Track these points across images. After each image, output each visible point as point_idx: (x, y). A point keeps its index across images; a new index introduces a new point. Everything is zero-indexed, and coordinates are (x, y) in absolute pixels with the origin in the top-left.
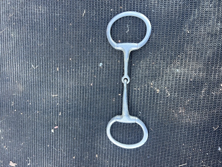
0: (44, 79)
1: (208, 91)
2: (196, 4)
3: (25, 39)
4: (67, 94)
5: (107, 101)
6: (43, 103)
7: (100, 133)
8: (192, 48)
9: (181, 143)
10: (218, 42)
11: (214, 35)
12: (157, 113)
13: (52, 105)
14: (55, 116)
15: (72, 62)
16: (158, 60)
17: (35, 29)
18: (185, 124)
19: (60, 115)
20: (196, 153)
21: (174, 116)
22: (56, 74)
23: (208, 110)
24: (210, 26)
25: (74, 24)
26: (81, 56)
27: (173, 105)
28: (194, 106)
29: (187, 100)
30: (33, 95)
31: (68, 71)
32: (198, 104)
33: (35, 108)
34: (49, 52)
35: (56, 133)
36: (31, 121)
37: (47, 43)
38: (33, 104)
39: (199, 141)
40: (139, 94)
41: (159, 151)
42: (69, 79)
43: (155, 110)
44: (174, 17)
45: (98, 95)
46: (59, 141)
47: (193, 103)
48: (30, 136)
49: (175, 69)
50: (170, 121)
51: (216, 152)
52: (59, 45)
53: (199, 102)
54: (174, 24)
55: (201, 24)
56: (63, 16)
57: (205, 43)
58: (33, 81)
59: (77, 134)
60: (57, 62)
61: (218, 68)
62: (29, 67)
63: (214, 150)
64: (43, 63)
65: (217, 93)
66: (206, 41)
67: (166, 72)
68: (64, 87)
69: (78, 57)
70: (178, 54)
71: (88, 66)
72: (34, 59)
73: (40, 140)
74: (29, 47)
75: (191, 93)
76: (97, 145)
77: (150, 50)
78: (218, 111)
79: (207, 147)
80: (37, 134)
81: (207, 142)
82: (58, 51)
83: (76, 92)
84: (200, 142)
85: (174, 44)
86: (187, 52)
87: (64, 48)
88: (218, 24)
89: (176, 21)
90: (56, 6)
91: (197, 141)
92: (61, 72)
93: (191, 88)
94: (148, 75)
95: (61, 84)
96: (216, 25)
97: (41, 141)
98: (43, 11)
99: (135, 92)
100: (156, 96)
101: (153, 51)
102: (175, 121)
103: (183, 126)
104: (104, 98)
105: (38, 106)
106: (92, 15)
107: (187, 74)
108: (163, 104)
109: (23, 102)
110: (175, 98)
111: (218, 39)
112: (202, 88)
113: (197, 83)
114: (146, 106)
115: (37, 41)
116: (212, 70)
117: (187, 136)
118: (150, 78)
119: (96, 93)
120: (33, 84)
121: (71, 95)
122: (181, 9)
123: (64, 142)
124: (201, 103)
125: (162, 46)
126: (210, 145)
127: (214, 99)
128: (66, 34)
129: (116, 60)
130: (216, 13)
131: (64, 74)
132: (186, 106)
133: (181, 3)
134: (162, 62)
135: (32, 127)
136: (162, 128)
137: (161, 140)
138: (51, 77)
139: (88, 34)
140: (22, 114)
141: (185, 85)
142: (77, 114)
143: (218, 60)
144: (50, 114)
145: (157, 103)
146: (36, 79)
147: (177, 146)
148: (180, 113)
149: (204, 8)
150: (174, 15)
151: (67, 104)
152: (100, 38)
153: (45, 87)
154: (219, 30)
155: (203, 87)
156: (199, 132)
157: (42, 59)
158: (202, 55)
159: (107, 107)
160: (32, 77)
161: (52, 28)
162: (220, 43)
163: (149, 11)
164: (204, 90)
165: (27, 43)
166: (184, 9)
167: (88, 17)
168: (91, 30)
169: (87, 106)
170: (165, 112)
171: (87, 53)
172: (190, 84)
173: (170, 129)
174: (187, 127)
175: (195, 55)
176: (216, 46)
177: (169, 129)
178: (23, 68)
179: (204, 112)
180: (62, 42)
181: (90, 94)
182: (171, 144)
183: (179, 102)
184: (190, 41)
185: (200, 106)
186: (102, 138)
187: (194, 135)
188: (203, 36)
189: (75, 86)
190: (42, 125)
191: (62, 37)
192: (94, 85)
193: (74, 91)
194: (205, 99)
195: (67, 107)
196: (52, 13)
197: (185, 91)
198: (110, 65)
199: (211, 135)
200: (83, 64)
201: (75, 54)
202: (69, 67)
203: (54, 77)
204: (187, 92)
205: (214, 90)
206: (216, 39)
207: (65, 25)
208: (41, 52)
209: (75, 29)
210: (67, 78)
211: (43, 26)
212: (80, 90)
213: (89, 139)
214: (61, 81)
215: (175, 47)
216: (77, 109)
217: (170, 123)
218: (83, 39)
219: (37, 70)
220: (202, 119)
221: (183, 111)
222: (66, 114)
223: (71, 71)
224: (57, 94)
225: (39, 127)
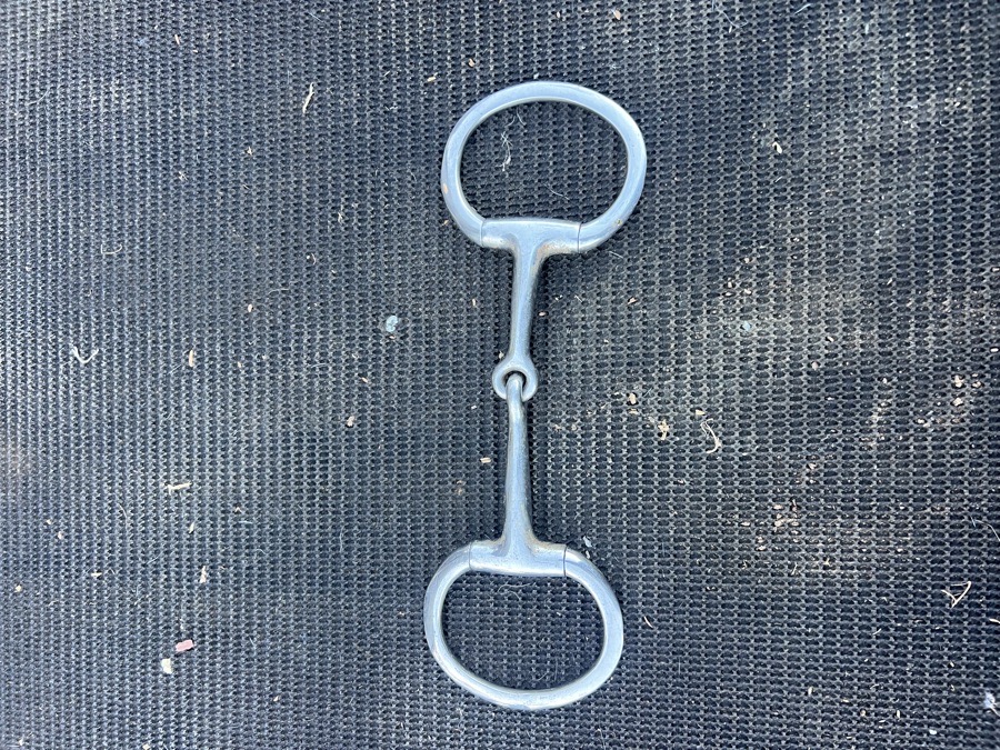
1: (897, 414)
2: (800, 27)
3: (43, 232)
4: (235, 474)
5: (426, 498)
6: (121, 528)
7: (398, 662)
8: (801, 217)
9: (799, 685)
10: (918, 183)
12: (668, 540)
13: (166, 532)
14: (178, 587)
15: (259, 322)
16: (654, 283)
17: (87, 184)
18: (807, 584)
19: (203, 580)
20: (876, 731)
21: (749, 550)
22: (183, 381)
23: (910, 505)
24: (874, 117)
25: (267, 149)
26: (296, 291)
27: (740, 492)
28: (840, 491)
29: (804, 466)
30: (72, 492)
31: (239, 365)
32: (860, 478)
33: (84, 558)
34: (153, 280)
35: (184, 677)
36: (60, 621)
37: (142, 240)
38: (73, 538)
39: (885, 667)
40: (579, 452)
41: (693, 733)
42: (243, 400)
43: (660, 524)
44: (710, 88)
45: (382, 468)
46: (200, 719)
47: (834, 478)
48: (58, 700)
49: (734, 319)
50: (733, 574)
51: (974, 719)
52: (198, 249)
53: (862, 470)
54: (711, 117)
55: (831, 113)
56: (217, 119)
57: (859, 192)
58: (76, 425)
59: (287, 672)
60: (187, 326)
61: (930, 300)
62: (56, 360)
63: (962, 707)
64: (121, 337)
65: (944, 421)
66: (862, 183)
67: (692, 337)
68: (223, 442)
69: (284, 295)
70: (743, 252)
71: (331, 333)
72: (81, 318)
73: (105, 718)
75: (822, 428)
76: (384, 726)
77: (615, 242)
78: (960, 509)
79: (927, 697)
80: (89, 690)
81: (922, 669)
82: (195, 273)
83: (280, 463)
84: (891, 674)
85: (722, 207)
86: (784, 236)
87: (222, 261)
88: (909, 104)
89: (719, 103)
90: (181, 74)
91: (874, 669)
92: (207, 374)
93: (819, 407)
94: (612, 356)
95: (207, 429)
96: (901, 109)
97: (110, 724)
98: (123, 103)
99: (557, 443)
100: (655, 455)
102: (758, 574)
103: (798, 596)
104: (412, 483)
105: (96, 545)
106: (346, 102)
107: (792, 340)
108: (691, 491)
109: (26, 530)
110: (748, 458)
111: (914, 169)
112: (870, 401)
113: (844, 380)
114: (612, 507)
115: (99, 237)
116: (907, 314)
117: (821, 644)
118: (621, 371)
119: (373, 461)
120: (76, 438)
121: (255, 478)
122: (738, 52)
123: (223, 721)
124: (875, 474)
125: (665, 222)
126: (940, 683)
127: (931, 453)
129: (461, 299)
130: (896, 56)
131: (219, 381)
132: (804, 497)
133: (734, 27)
134: (674, 290)
135: (67, 655)
136: (700, 614)
137: (699, 674)
138: (161, 396)
139: (330, 186)
140: (19, 589)
141: (788, 392)
142: (284, 569)
143: (926, 265)
144: (154, 579)
145: (666, 487)
146: (90, 413)
147: (781, 701)
148: (778, 533)
149: (837, 39)
150: (706, 79)
151: (234, 526)
152: (382, 203)
153: (131, 451)
154: (915, 129)
155: (872, 397)
156: (878, 620)
157: (119, 316)
158: (853, 249)
159: (426, 528)
160: (71, 405)
161: (165, 175)
162: (927, 186)
164: (880, 409)
165: (50, 247)
166: (751, 50)
167: (326, 113)
168: (343, 170)
169: (333, 527)
170: (704, 533)
171: (327, 275)
172: (814, 386)
173: (736, 616)
174: (821, 598)
175: (818, 250)
176: (913, 203)
177: (733, 615)
178: (29, 367)
179: (892, 519)
180: (210, 234)
181: (343, 469)
182: (751, 691)
183: (767, 475)
184: (792, 189)
185: (870, 492)
186: (408, 685)
187: (859, 637)
188: (846, 162)
189: (271, 435)
190: (116, 639)
191: (211, 209)
192: (360, 422)
193: (267, 457)
194: (887, 452)
195: (235, 540)
196: (165, 106)
197: (793, 420)
198: (436, 323)
199: (941, 631)
200: (309, 327)
201: (272, 282)
202: (242, 343)
203: (172, 396)
204: (800, 428)
205: (925, 408)
206: (909, 173)
207: (222, 155)
208: (116, 283)
209: (271, 170)
210: (234, 400)
211: (126, 168)
212: (297, 452)
213: (346, 694)
214: (207, 415)
215: (725, 219)
216: (283, 548)
217: (736, 584)
218: (308, 210)
219: (93, 371)
220: (886, 556)
221: (790, 520)
222: (232, 575)
223: (254, 364)
224: (187, 477)
225: (100, 651)
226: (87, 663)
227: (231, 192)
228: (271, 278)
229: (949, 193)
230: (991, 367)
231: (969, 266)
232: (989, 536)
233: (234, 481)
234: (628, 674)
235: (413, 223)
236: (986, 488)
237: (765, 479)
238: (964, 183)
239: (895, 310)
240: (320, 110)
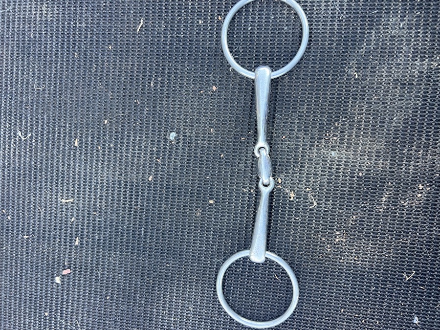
0: (44, 163)
1: (393, 198)
2: (372, 21)
3: (6, 75)
4: (94, 197)
5: (183, 216)
6: (39, 217)
7: (165, 286)
8: (363, 108)
9: (338, 308)
10: (415, 98)
11: (407, 83)
12: (289, 243)
13: (60, 221)
14: (65, 246)
15: (110, 129)
16: (294, 130)
17: (29, 54)
18: (346, 267)
19: (77, 243)
21: (323, 250)
22: (72, 153)
23: (394, 237)
24: (400, 66)
25: (118, 47)
26: (129, 116)
27: (322, 225)
28: (365, 229)
29: (351, 217)
30: (16, 198)
31: (99, 148)
32: (374, 224)
33: (20, 229)
34: (59, 104)
35: (66, 285)
36: (8, 256)
37: (55, 84)
38: (15, 219)
39: (375, 303)
41: (291, 324)
42: (100, 164)
43: (286, 236)
44: (329, 44)
45: (164, 201)
46: (72, 304)
47: (363, 223)
48: (6, 291)
49: (328, 150)
50: (315, 260)
51: (409, 327)
52: (82, 91)
53: (375, 220)
54: (328, 58)
55: (381, 62)
56: (95, 30)
57: (389, 100)
58: (19, 168)
59: (114, 286)
60: (75, 127)
61: (414, 151)
62: (10, 136)
63: (405, 322)
64: (43, 129)
65: (413, 203)
66: (391, 96)
67: (309, 156)
68: (90, 182)
69: (123, 118)
70: (335, 121)
71: (144, 137)
72: (23, 118)
73: (28, 300)
74: (14, 92)
75: (361, 201)
76: (157, 313)
77: (279, 110)
78: (414, 241)
79: (390, 317)
80: (21, 288)
81: (390, 305)
82: (80, 103)
83: (116, 194)
84: (377, 306)
85: (328, 100)
86: (354, 116)
87: (94, 98)
88: (416, 62)
89: (332, 52)
90: (78, 6)
91: (370, 304)
92: (84, 150)
93: (360, 192)
95: (82, 176)
96: (412, 64)
97: (30, 303)
98: (49, 16)
99: (244, 197)
100: (287, 206)
101: (283, 111)
102: (326, 261)
104: (177, 209)
105: (26, 223)
106: (158, 29)
107: (352, 162)
108: (301, 223)
110: (327, 211)
111: (414, 92)
112: (382, 192)
113: (373, 182)
115: (34, 80)
116: (403, 156)
117: (349, 292)
118: (276, 168)
119: (159, 197)
120: (18, 174)
121: (104, 200)
122: (343, 29)
123: (83, 305)
124: (381, 223)
125: (302, 103)
126: (396, 311)
127: (405, 216)
128: (99, 68)
129: (206, 128)
130: (413, 40)
131: (89, 154)
132: (350, 230)
133: (342, 17)
134: (303, 134)
135: (11, 272)
138: (61, 158)
139: (148, 69)
141: (348, 184)
142: (115, 242)
143: (413, 135)
144: (54, 241)
145: (290, 221)
146: (26, 163)
147: (330, 314)
148: (336, 244)
149: (388, 28)
150: (327, 40)
151: (93, 221)
152: (172, 80)
153: (45, 182)
154: (417, 74)
155: (383, 190)
156: (374, 284)
157: (42, 119)
158: (383, 124)
159: (182, 229)
160: (17, 159)
161: (67, 54)
162: (419, 100)
163: (277, 29)
164: (386, 196)
165: (9, 82)
166: (349, 28)
167: (148, 34)
168: (155, 62)
169: (139, 225)
170: (305, 241)
171: (144, 110)
172: (359, 183)
173: (315, 278)
174: (351, 273)
175: (368, 123)
176: (412, 107)
177: (313, 277)
179: (386, 242)
180: (88, 85)
181: (146, 200)
182: (318, 309)
183: (335, 219)
184: (360, 95)
185: (378, 230)
186: (168, 296)
187: (366, 290)
188: (385, 85)
189: (112, 181)
190: (35, 266)
191: (90, 73)
192: (155, 179)
193: (110, 191)
194: (387, 214)
195: (93, 227)
196: (69, 20)
197: (349, 197)
198: (194, 138)
199: (400, 290)
200: (133, 133)
201: (117, 111)
202: (102, 138)
203: (66, 159)
204: (351, 200)
205: (405, 197)
206: (412, 94)
207: (96, 47)
208: (41, 103)
209: (120, 58)
210: (96, 164)
211: (49, 49)
212: (124, 190)
213: (140, 298)
214: (83, 169)
215: (329, 105)
216: (115, 232)
217: (316, 264)
218: (136, 79)
219: (28, 144)
220: (381, 257)
221: (342, 239)
222: (91, 242)
223: (107, 148)
224: (72, 197)
225: (27, 271)
226: (20, 276)
227: (100, 66)
228: (117, 109)
229: (428, 105)
230: (435, 182)
231: (432, 138)
232: (425, 253)
233: (94, 200)
234: (266, 298)
235: (186, 91)
236: (426, 233)
237: (334, 221)
238: (434, 101)
239: (398, 154)
240: (146, 32)
